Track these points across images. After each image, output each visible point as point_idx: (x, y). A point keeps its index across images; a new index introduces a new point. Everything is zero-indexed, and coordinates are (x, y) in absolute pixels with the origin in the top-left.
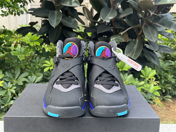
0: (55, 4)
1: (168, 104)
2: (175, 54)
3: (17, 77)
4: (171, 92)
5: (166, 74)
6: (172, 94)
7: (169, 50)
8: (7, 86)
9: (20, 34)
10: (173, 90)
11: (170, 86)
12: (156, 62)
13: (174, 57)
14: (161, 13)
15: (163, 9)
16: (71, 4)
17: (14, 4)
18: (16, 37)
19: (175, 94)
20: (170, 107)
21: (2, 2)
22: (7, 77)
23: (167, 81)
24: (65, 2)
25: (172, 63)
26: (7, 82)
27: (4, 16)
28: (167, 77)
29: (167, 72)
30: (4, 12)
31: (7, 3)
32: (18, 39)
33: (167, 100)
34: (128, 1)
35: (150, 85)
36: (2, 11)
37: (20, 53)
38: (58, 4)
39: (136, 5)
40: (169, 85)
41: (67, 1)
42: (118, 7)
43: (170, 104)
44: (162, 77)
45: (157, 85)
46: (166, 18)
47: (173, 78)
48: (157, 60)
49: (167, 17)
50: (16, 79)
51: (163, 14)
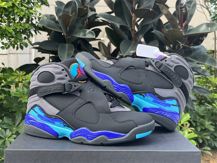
0: (66, 36)
1: (207, 158)
2: (212, 96)
3: (18, 123)
4: (209, 143)
5: (202, 120)
6: (211, 145)
7: (204, 91)
8: (6, 134)
9: (23, 71)
10: (211, 140)
11: (209, 135)
12: (190, 105)
13: (211, 100)
14: (192, 44)
15: (195, 40)
16: (85, 35)
17: (17, 34)
18: (18, 75)
19: (214, 145)
20: (210, 162)
21: (3, 31)
22: (6, 123)
23: (204, 128)
24: (78, 33)
25: (208, 107)
26: (5, 129)
27: (4, 49)
28: (204, 123)
29: (203, 117)
30: (4, 44)
31: (9, 32)
32: (20, 77)
33: (206, 153)
34: (152, 31)
35: (184, 132)
36: (3, 43)
37: (22, 93)
38: (70, 36)
39: (162, 37)
40: (206, 134)
41: (80, 32)
42: (140, 40)
43: (210, 158)
44: (198, 124)
45: (192, 132)
46: (199, 52)
47: (212, 125)
48: (190, 102)
49: (200, 50)
50: (16, 126)
51: (195, 46)
